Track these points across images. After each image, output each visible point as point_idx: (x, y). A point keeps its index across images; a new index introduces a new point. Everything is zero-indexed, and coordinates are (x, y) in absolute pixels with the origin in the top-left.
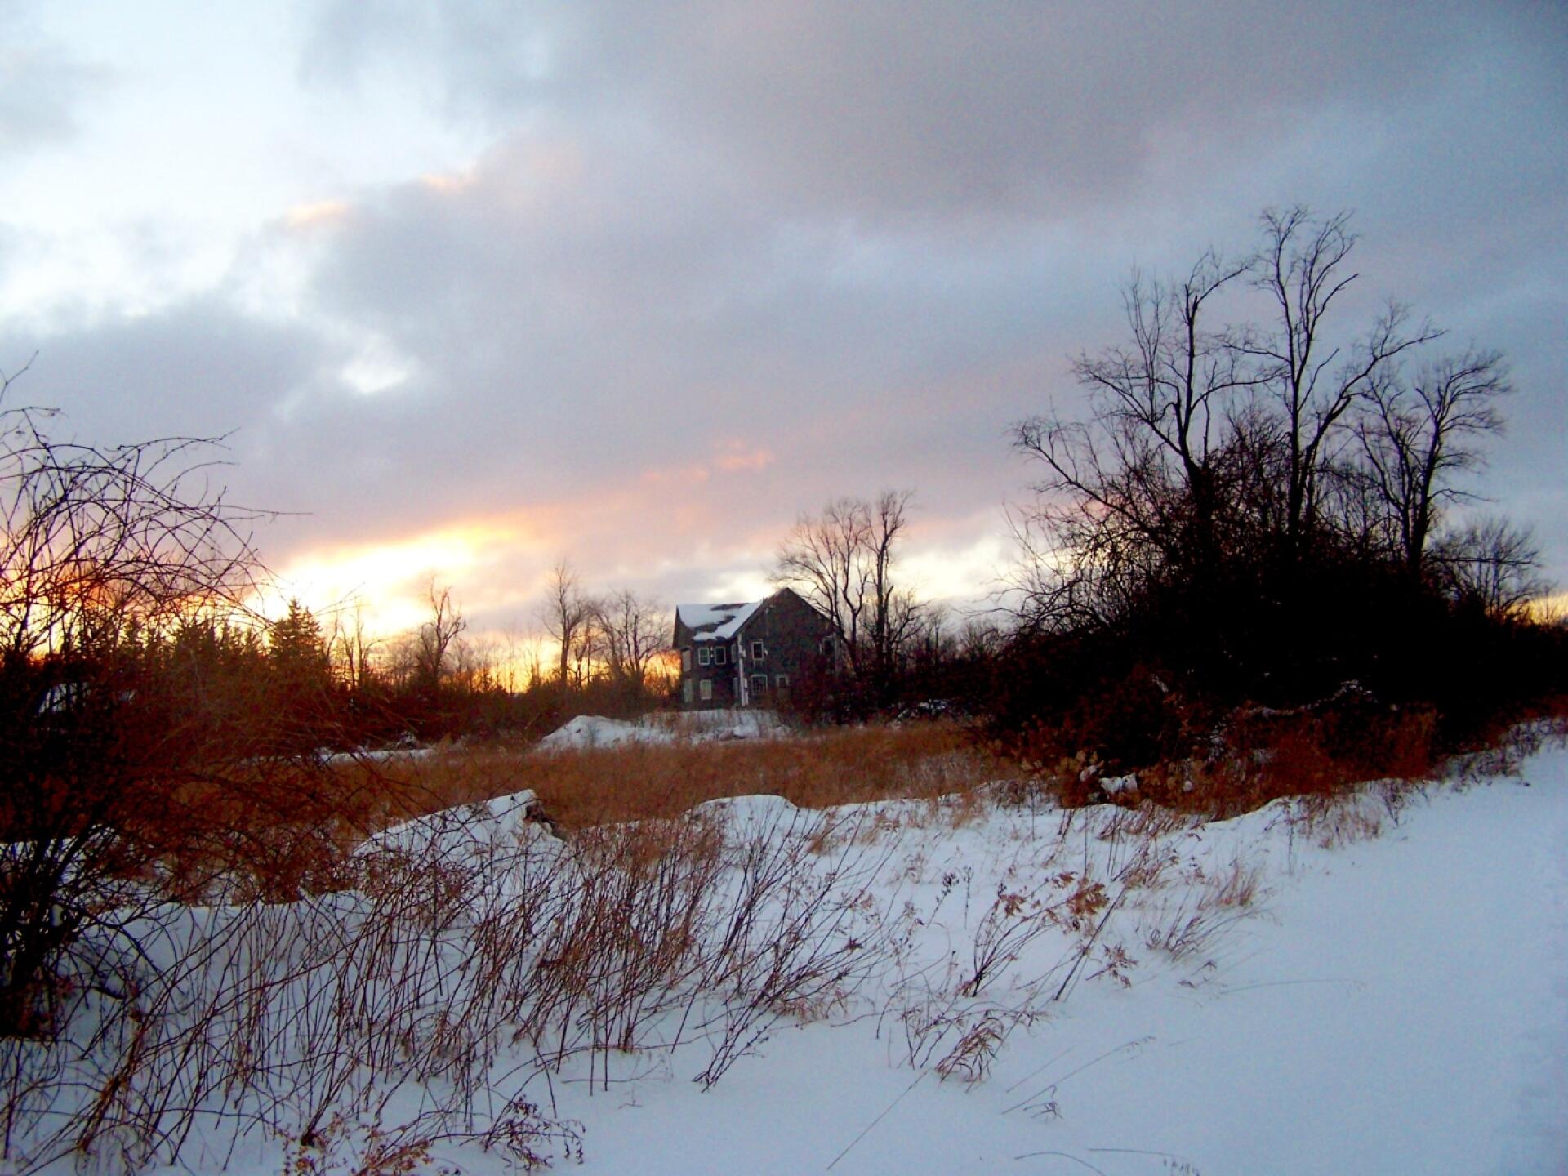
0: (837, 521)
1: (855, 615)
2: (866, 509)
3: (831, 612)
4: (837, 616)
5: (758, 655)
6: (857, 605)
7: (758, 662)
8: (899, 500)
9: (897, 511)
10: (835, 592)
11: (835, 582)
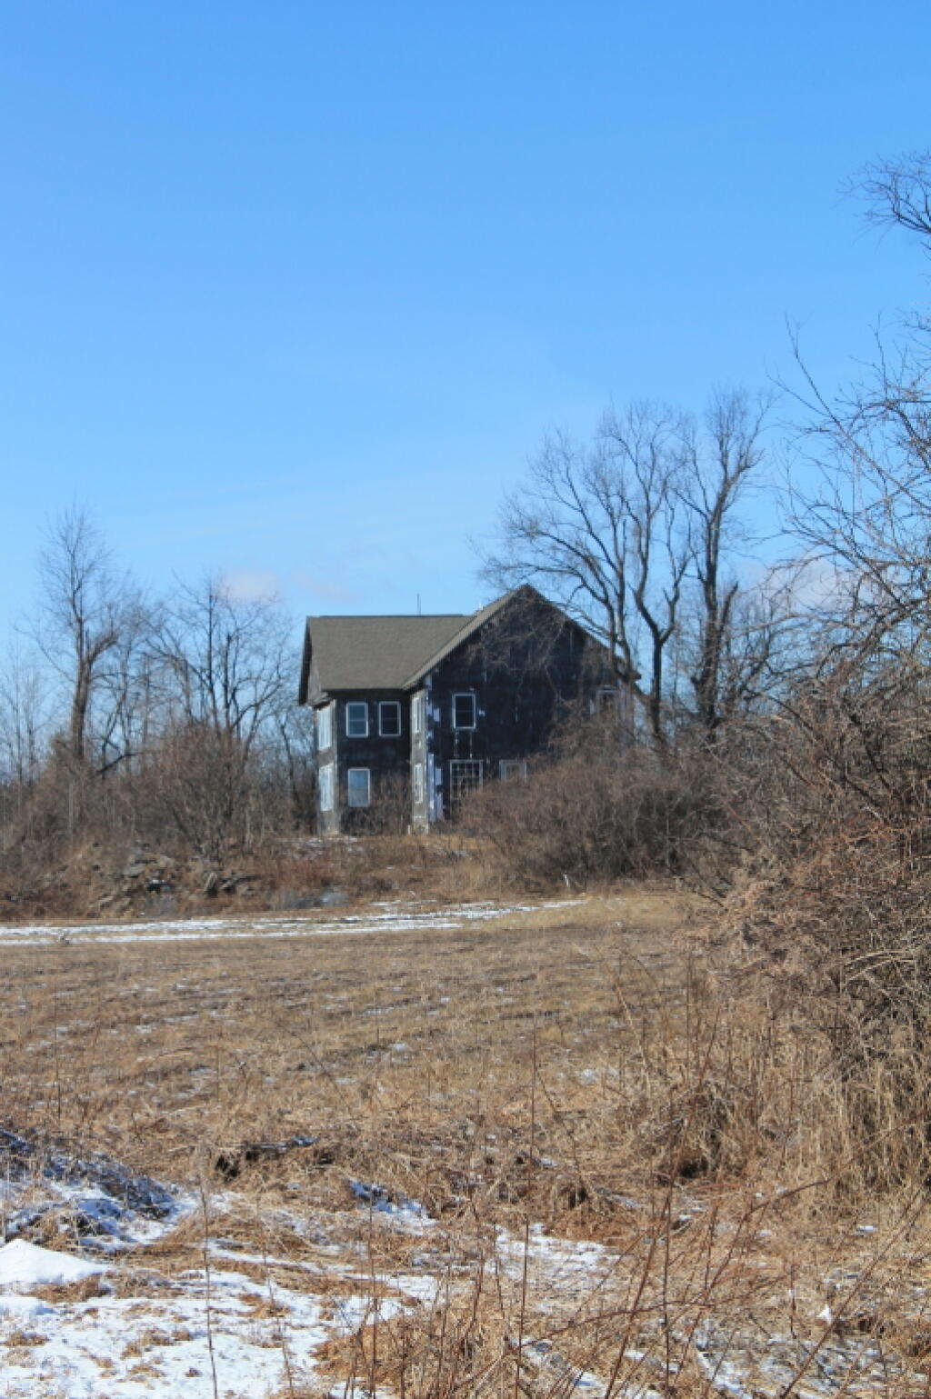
0: (628, 450)
1: (659, 642)
2: (685, 422)
3: (613, 637)
4: (624, 644)
5: (464, 719)
6: (663, 624)
7: (464, 734)
8: (754, 409)
9: (750, 431)
10: (621, 597)
11: (621, 577)
